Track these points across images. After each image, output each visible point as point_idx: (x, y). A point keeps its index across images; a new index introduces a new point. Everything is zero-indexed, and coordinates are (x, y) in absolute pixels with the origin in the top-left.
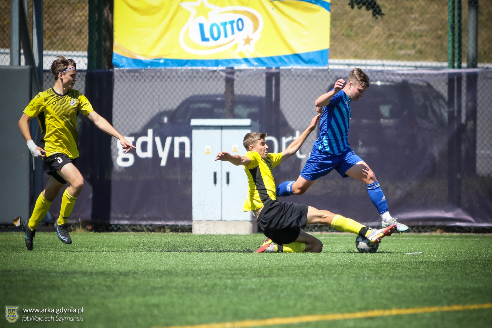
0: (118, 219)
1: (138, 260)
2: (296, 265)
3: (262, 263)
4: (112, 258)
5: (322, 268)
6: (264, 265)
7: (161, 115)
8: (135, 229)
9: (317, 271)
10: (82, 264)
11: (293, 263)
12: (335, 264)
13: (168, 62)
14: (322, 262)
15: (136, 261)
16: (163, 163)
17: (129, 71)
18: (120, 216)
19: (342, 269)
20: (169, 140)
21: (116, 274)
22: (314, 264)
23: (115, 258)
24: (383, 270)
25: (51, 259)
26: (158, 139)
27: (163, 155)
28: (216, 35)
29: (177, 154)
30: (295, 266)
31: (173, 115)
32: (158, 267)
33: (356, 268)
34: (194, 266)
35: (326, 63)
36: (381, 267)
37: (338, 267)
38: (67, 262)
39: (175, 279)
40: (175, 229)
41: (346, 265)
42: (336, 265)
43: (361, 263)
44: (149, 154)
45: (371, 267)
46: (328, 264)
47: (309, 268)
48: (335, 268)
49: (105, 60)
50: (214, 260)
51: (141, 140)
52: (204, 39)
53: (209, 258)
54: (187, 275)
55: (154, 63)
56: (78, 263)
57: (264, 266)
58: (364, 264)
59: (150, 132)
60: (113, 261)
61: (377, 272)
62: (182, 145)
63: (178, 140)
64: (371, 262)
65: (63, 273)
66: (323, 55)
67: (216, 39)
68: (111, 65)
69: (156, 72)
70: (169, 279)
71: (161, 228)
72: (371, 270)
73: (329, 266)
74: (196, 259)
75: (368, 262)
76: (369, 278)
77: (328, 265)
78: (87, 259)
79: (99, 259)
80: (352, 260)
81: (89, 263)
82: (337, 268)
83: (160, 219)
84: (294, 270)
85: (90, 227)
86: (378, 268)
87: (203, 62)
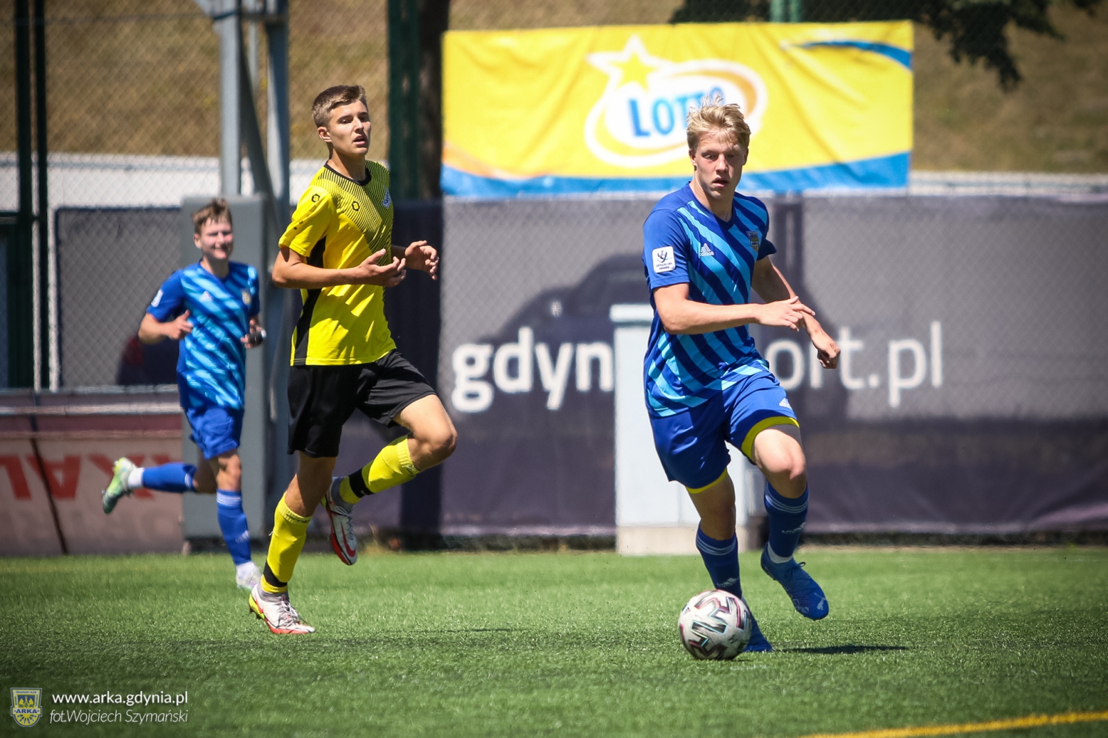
0: (457, 523)
1: (507, 612)
2: (849, 619)
3: (776, 615)
4: (451, 609)
5: (907, 624)
6: (782, 620)
7: (546, 297)
8: (492, 544)
9: (898, 631)
10: (387, 622)
11: (844, 615)
12: (934, 615)
13: (561, 184)
14: (905, 611)
15: (504, 615)
16: (554, 402)
17: (479, 205)
18: (460, 516)
19: (952, 627)
20: (565, 351)
21: (464, 643)
22: (888, 616)
23: (456, 607)
24: (1040, 628)
25: (320, 613)
26: (543, 352)
27: (555, 385)
28: (664, 123)
29: (583, 383)
30: (849, 622)
31: (571, 298)
32: (551, 629)
33: (982, 623)
34: (630, 622)
35: (902, 181)
36: (1034, 621)
37: (943, 621)
38: (353, 618)
39: (592, 652)
40: (579, 544)
41: (958, 616)
42: (938, 619)
43: (990, 613)
44: (523, 383)
45: (1013, 621)
46: (919, 616)
47: (878, 626)
48: (937, 624)
49: (423, 182)
50: (671, 610)
51: (505, 352)
52: (639, 132)
53: (659, 606)
54: (617, 643)
55: (532, 186)
56: (377, 620)
57: (780, 622)
58: (998, 616)
59: (525, 334)
60: (454, 615)
61: (1027, 633)
62: (595, 365)
63: (586, 352)
64: (1011, 610)
65: (349, 642)
66: (897, 166)
67: (665, 132)
68: (438, 191)
69: (536, 205)
70: (578, 653)
71: (550, 544)
72: (1014, 628)
73: (922, 621)
74: (633, 610)
75: (1005, 611)
76: (1011, 644)
77: (920, 618)
78: (396, 611)
79: (424, 611)
80: (970, 608)
81: (402, 621)
82: (941, 623)
83: (546, 522)
84: (846, 630)
85: (394, 542)
86: (1028, 623)
87: (637, 184)
